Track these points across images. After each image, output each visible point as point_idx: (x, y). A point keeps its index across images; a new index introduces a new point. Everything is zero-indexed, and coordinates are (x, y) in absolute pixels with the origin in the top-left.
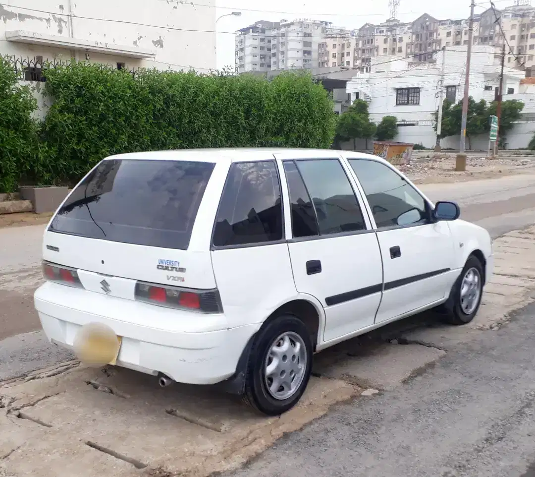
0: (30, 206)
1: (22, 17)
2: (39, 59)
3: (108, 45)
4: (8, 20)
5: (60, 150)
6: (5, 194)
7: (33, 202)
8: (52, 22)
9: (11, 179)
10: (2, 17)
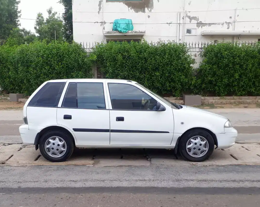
0: (183, 103)
1: (210, 24)
2: (215, 41)
3: (250, 31)
4: (203, 27)
5: (203, 80)
6: (176, 98)
7: (184, 102)
8: (225, 24)
9: (178, 92)
10: (201, 26)
